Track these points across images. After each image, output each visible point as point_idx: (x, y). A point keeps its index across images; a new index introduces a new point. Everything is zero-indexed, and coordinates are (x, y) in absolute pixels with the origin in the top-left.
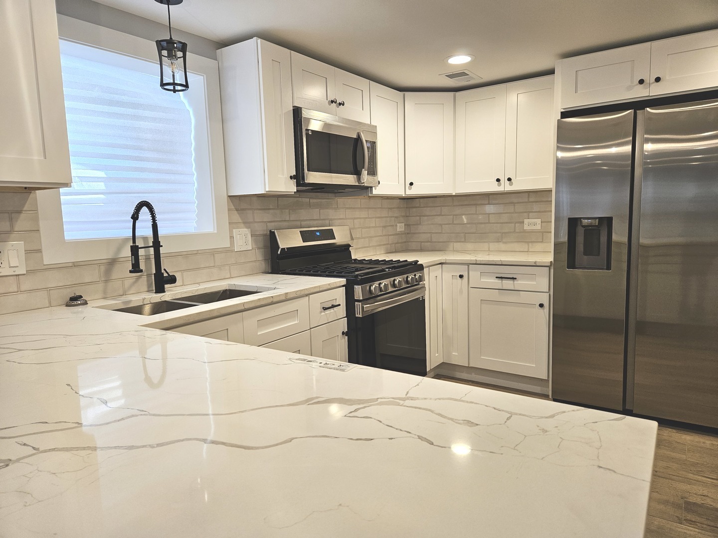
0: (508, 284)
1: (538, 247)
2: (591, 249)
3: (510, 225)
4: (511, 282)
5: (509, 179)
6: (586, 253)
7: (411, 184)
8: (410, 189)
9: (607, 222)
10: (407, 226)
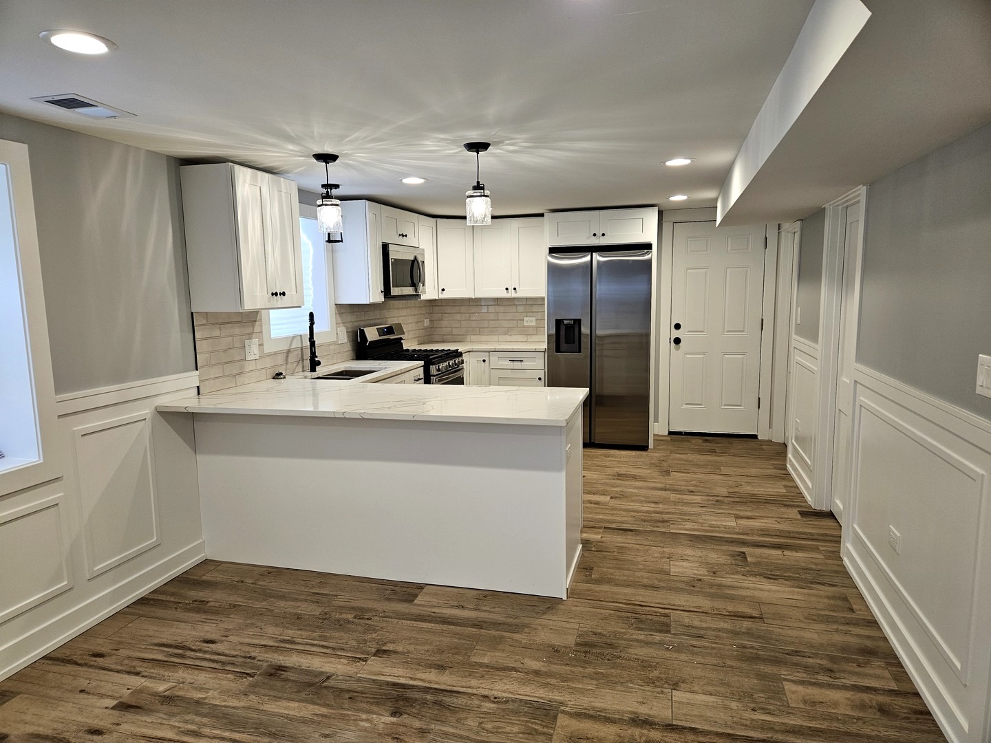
0: (517, 365)
1: (534, 338)
2: (569, 340)
3: (514, 321)
4: (519, 363)
5: (515, 289)
6: (567, 342)
7: (443, 290)
8: (442, 294)
9: (578, 322)
10: (431, 321)
